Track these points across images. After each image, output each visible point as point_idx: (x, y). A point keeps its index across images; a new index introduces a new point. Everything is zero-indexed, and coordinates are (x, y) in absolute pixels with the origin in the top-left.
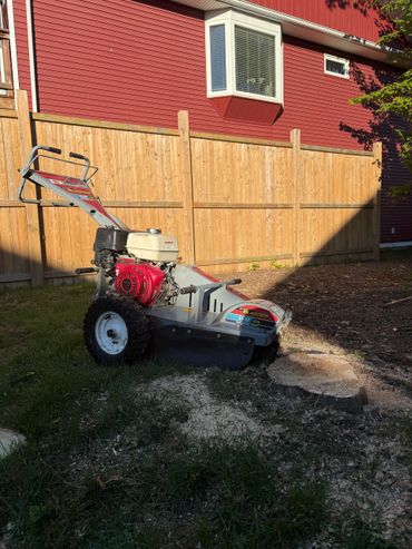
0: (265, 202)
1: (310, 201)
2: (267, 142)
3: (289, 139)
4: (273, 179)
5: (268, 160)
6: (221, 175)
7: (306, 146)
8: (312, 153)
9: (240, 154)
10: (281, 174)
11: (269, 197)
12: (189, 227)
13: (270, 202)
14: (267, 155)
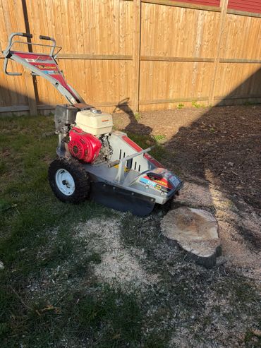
0: (193, 57)
1: (227, 57)
2: (201, 7)
3: (219, 4)
4: (202, 38)
5: (200, 22)
6: (163, 34)
7: (232, 11)
8: (235, 17)
9: (179, 16)
10: (209, 34)
11: (198, 52)
12: (136, 75)
13: (198, 56)
14: (200, 18)
